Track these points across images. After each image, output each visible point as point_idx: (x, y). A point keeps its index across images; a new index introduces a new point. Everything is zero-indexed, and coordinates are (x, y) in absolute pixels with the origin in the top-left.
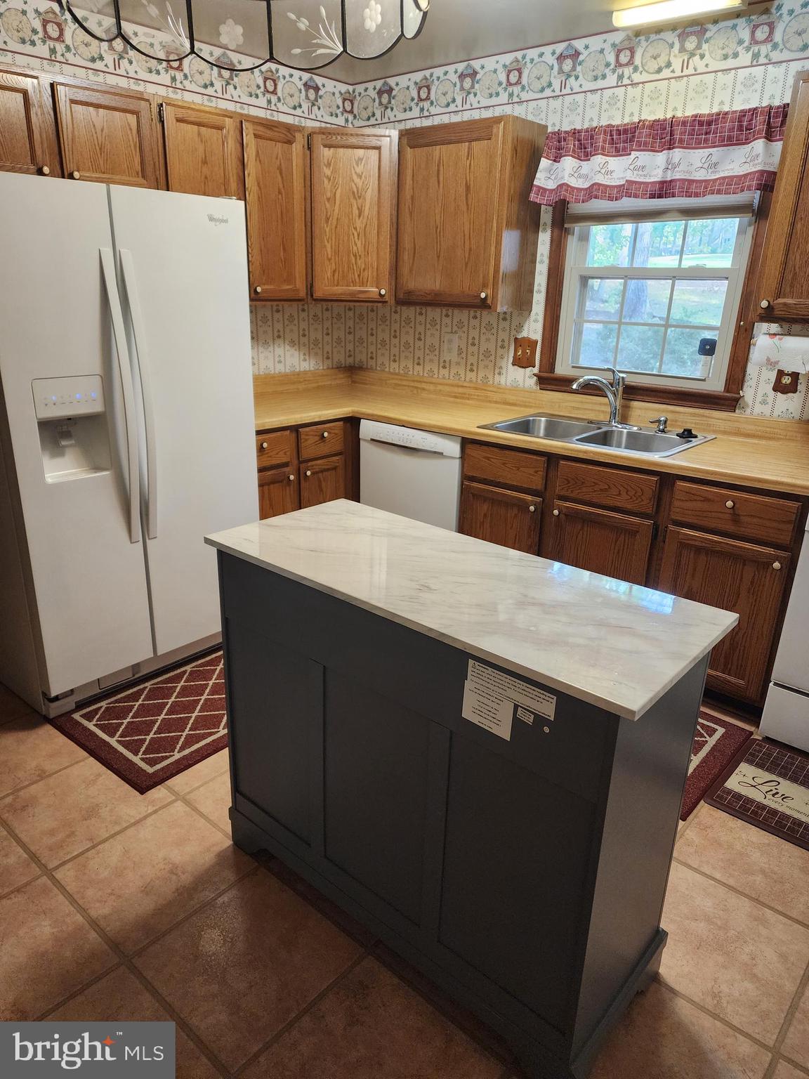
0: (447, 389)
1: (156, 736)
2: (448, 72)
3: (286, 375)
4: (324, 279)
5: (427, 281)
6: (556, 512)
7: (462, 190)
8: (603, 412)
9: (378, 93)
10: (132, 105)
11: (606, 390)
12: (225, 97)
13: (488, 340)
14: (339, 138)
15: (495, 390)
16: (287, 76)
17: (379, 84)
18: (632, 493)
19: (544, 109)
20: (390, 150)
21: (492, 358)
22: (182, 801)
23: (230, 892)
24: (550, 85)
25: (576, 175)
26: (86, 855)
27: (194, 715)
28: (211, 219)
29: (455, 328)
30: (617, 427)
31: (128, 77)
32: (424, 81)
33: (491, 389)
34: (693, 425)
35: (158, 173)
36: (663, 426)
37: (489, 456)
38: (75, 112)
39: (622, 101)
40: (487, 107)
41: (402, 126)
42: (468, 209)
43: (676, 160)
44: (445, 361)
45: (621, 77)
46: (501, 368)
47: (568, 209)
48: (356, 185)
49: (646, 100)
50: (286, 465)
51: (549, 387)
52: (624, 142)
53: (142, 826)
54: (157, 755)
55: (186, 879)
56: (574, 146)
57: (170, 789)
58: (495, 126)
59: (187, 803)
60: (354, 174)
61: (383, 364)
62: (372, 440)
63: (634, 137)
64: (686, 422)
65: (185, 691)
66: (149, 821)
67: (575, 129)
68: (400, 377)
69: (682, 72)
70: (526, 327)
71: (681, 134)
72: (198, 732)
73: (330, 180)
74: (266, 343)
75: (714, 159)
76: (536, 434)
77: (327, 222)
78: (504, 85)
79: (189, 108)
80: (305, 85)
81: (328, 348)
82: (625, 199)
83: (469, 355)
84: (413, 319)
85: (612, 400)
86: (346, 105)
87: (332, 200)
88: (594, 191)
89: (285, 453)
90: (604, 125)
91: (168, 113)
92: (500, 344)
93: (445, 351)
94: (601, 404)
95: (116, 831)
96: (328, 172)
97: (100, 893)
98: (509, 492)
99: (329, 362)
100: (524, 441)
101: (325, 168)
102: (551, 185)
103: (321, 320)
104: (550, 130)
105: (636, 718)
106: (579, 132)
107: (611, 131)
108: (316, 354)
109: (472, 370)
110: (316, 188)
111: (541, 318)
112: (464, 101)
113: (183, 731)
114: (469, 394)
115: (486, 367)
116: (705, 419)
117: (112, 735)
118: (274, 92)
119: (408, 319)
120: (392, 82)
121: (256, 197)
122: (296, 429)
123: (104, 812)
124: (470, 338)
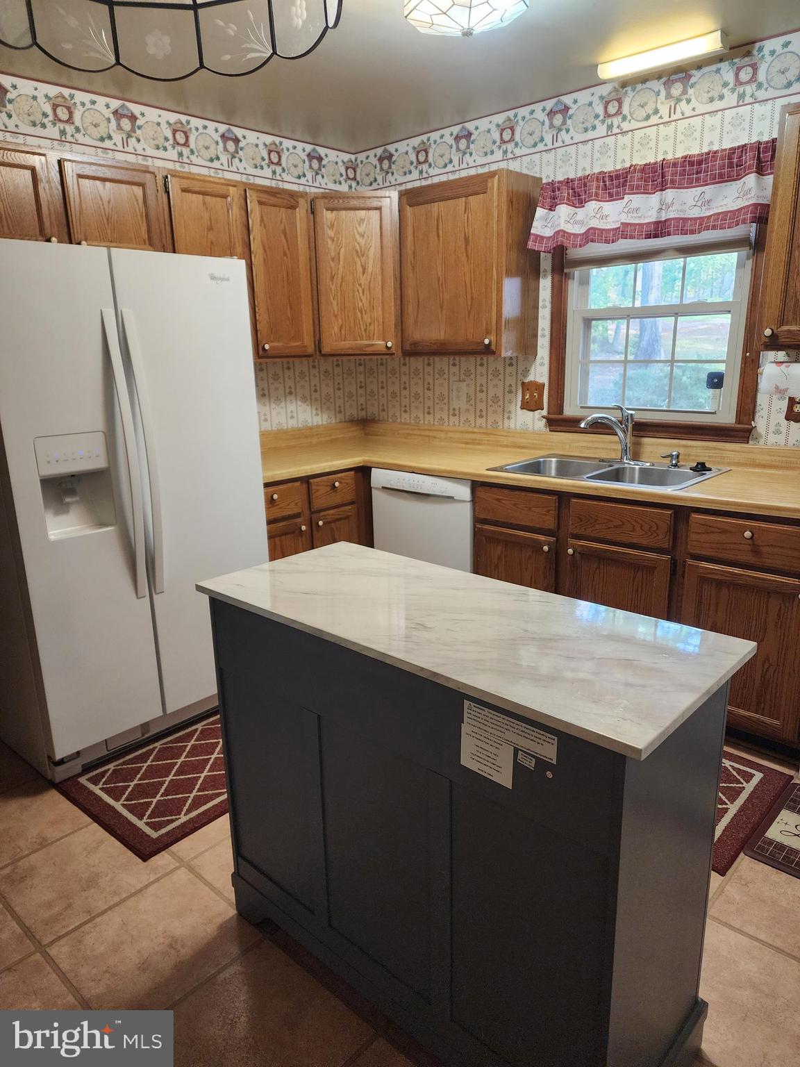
0: (458, 436)
1: (162, 798)
2: (443, 135)
3: (299, 430)
4: (332, 335)
5: (432, 331)
6: (570, 551)
7: (461, 242)
8: (614, 450)
9: (379, 160)
10: (137, 177)
11: (614, 427)
12: (231, 169)
13: (496, 386)
14: (341, 201)
15: (505, 434)
16: (291, 148)
17: (379, 151)
18: (646, 527)
19: (538, 162)
20: (391, 210)
21: (501, 403)
22: (186, 868)
23: (231, 967)
24: (542, 140)
25: (572, 221)
26: (82, 929)
27: (203, 775)
28: (213, 277)
29: (463, 377)
30: (629, 463)
31: (136, 154)
32: (422, 146)
33: (502, 433)
34: (706, 459)
35: (164, 240)
36: (676, 461)
37: (500, 497)
38: (82, 186)
39: (613, 149)
40: (482, 165)
41: (403, 188)
42: (468, 259)
43: (669, 201)
44: (454, 409)
45: (610, 127)
46: (510, 412)
47: (566, 254)
48: (358, 243)
49: (637, 147)
50: (297, 515)
51: (559, 428)
52: (617, 187)
53: (143, 896)
54: (163, 819)
55: (186, 952)
56: (568, 194)
57: (174, 855)
58: (489, 180)
59: (192, 869)
60: (356, 234)
61: (394, 415)
62: (384, 488)
63: (626, 181)
64: (699, 456)
65: (195, 751)
66: (151, 890)
67: (568, 179)
68: (411, 427)
69: (670, 117)
70: (532, 371)
71: (672, 175)
72: (206, 793)
73: (333, 240)
74: (278, 399)
75: (707, 197)
76: (547, 474)
77: (332, 281)
78: (498, 143)
79: (193, 179)
80: (309, 155)
81: (340, 402)
82: (621, 241)
83: (478, 402)
84: (421, 370)
85: (622, 437)
86: (349, 173)
87: (336, 259)
88: (592, 235)
89: (296, 504)
90: (596, 172)
91: (174, 185)
92: (507, 389)
93: (454, 399)
94: (611, 442)
95: (115, 902)
96: (331, 233)
97: (94, 971)
98: (522, 533)
99: (341, 416)
100: (535, 481)
101: (328, 230)
102: (548, 233)
103: (332, 375)
104: (544, 181)
105: (643, 757)
106: (573, 180)
107: (603, 177)
108: (328, 408)
109: (481, 416)
110: (321, 249)
111: (546, 361)
112: (461, 161)
113: (191, 792)
114: (479, 440)
115: (495, 412)
116: (717, 451)
117: (117, 799)
118: (279, 163)
119: (417, 369)
120: (391, 148)
121: (262, 260)
122: (306, 480)
123: (103, 882)
124: (478, 384)
